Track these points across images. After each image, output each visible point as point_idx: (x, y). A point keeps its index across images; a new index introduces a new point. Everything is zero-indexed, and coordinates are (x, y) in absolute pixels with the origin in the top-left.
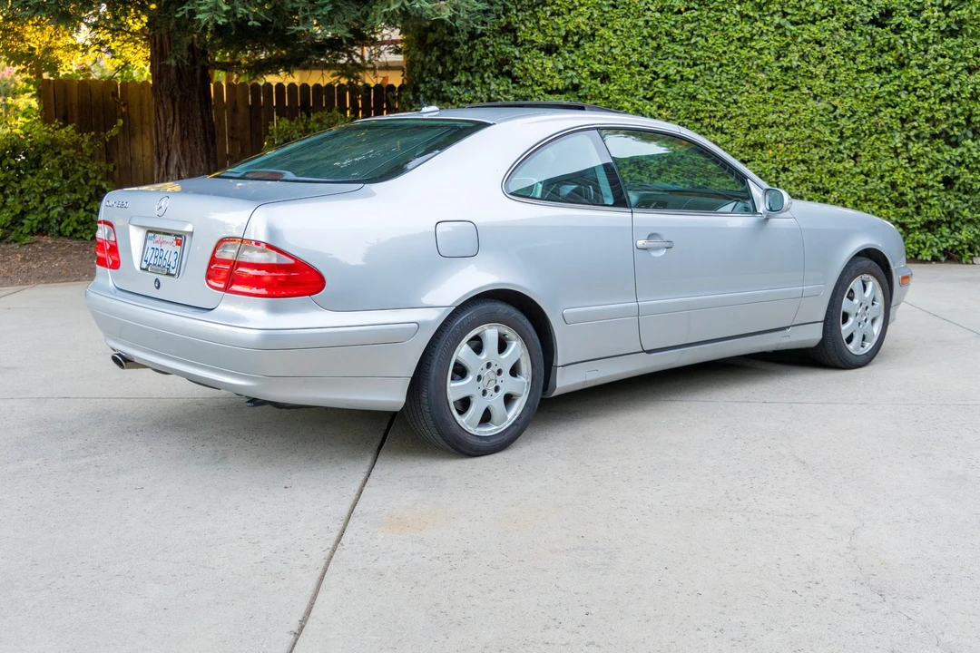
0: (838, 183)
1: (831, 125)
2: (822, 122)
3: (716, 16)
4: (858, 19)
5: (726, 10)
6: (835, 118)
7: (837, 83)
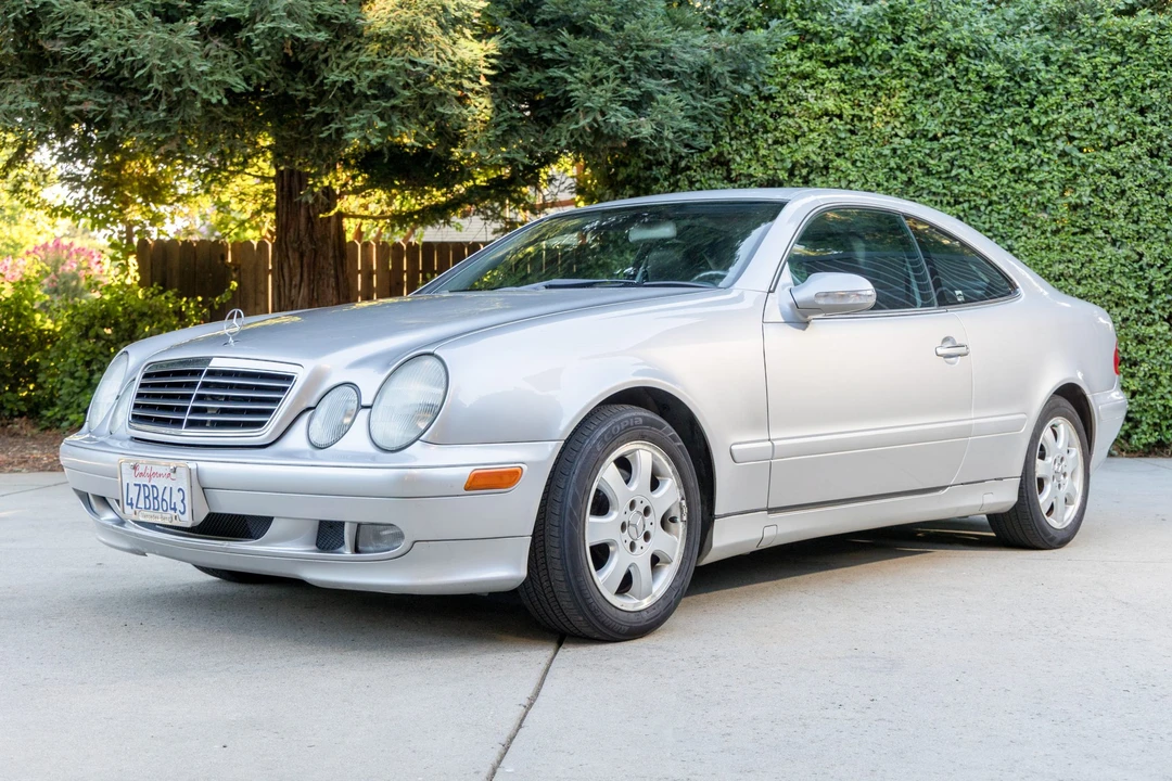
0: (1148, 352)
1: (1136, 277)
2: (1124, 273)
3: (982, 142)
4: (1165, 143)
5: (995, 136)
6: (1141, 268)
7: (1142, 224)
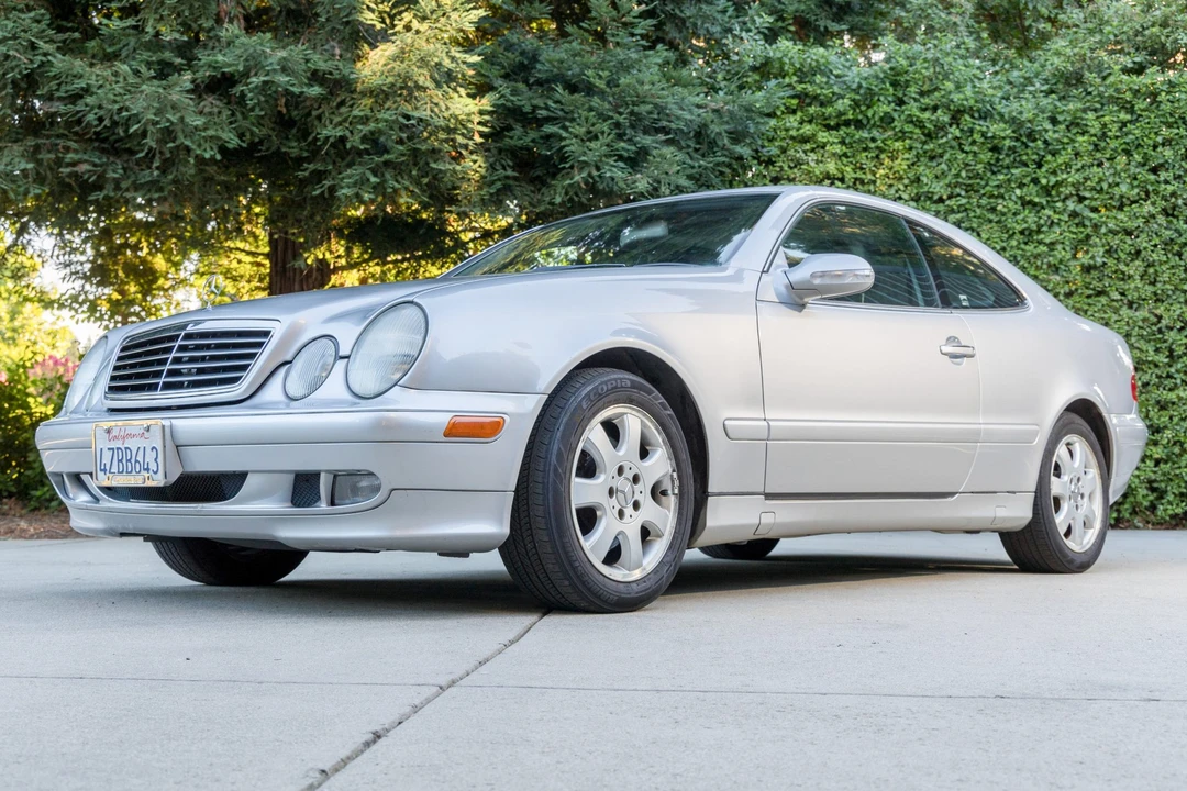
0: (1171, 418)
1: (1155, 340)
2: (1142, 336)
3: (989, 203)
4: (1180, 202)
5: (1002, 197)
6: (1160, 331)
7: (1159, 285)
